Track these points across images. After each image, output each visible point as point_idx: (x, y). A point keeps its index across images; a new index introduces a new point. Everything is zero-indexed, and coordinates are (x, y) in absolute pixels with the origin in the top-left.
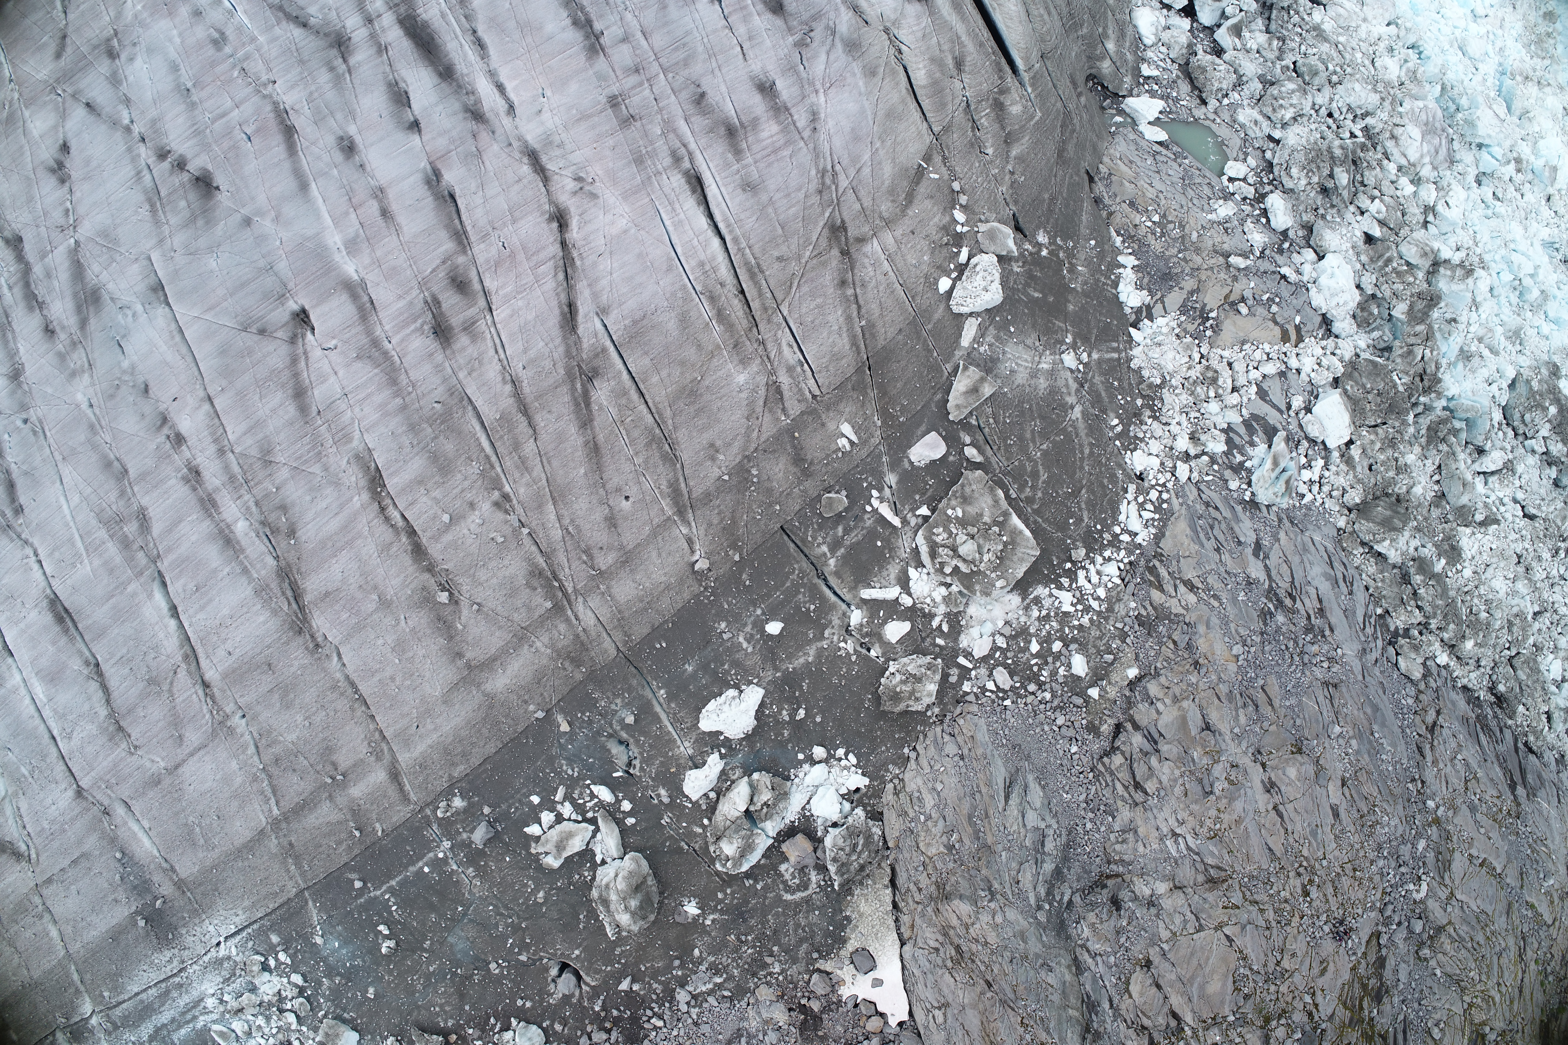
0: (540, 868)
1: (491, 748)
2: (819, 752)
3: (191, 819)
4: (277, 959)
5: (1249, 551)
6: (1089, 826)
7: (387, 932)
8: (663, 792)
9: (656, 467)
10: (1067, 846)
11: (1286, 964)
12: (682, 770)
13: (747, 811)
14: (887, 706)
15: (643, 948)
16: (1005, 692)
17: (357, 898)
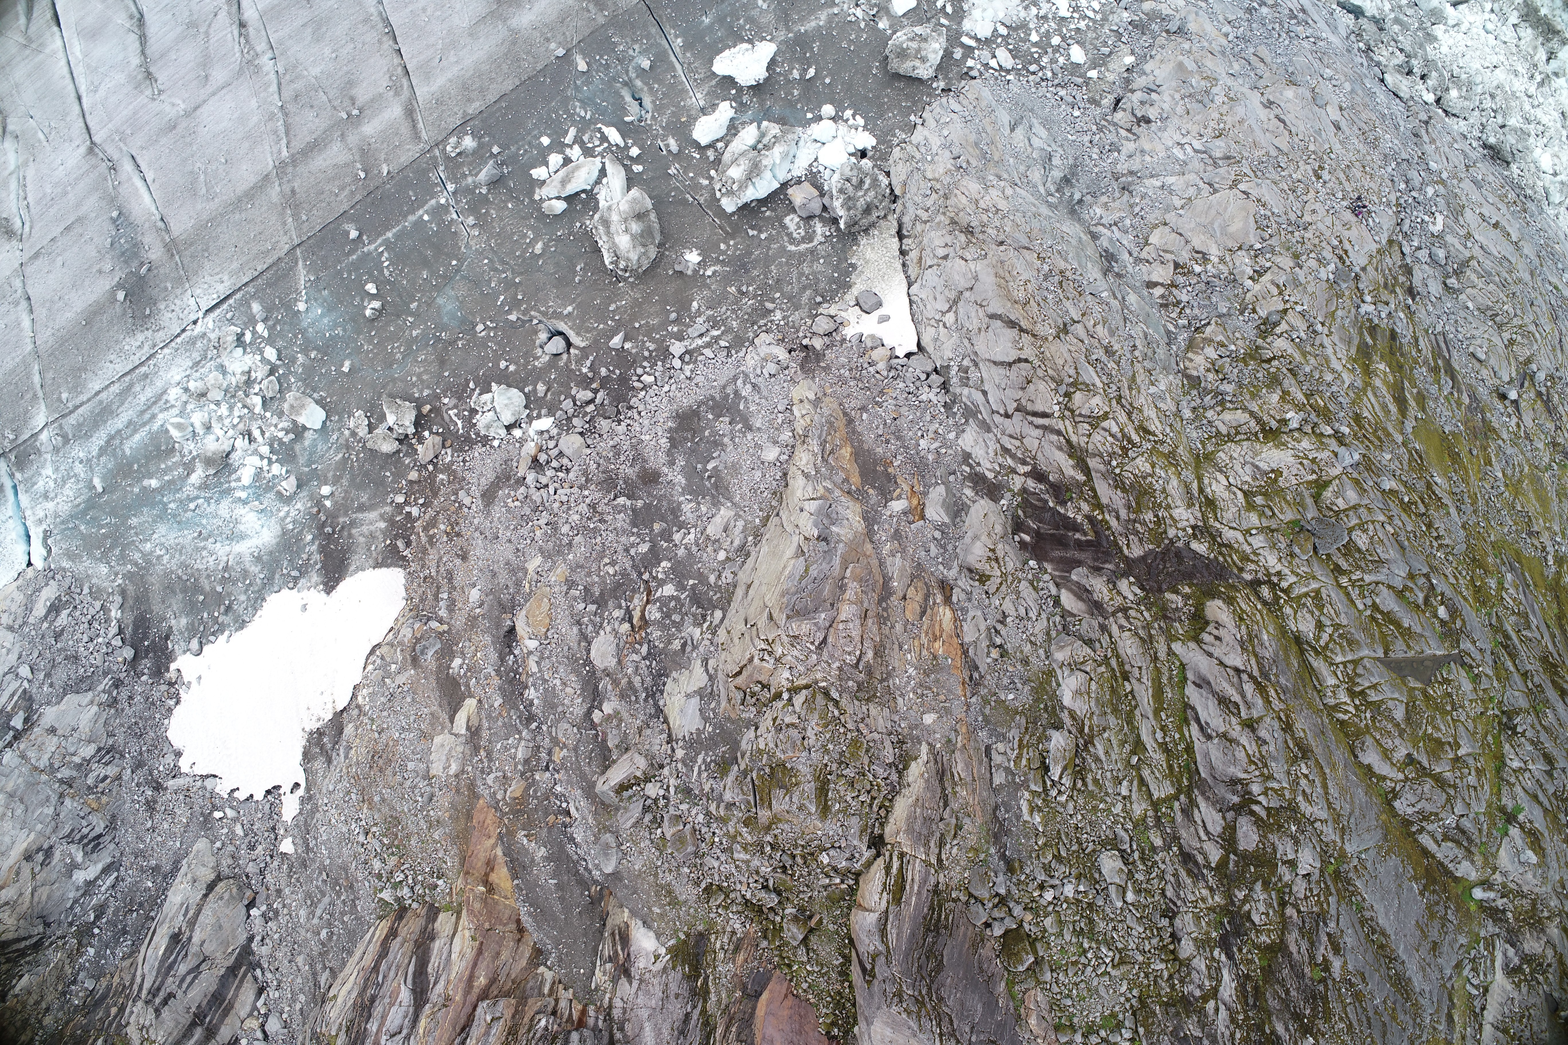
0: (542, 216)
1: (508, 85)
2: (828, 110)
3: (199, 165)
4: (254, 332)
6: (1095, 156)
7: (374, 291)
8: (672, 142)
11: (1307, 218)
12: (692, 120)
13: (756, 148)
14: (895, 65)
15: (640, 305)
16: (1008, 72)
17: (350, 253)
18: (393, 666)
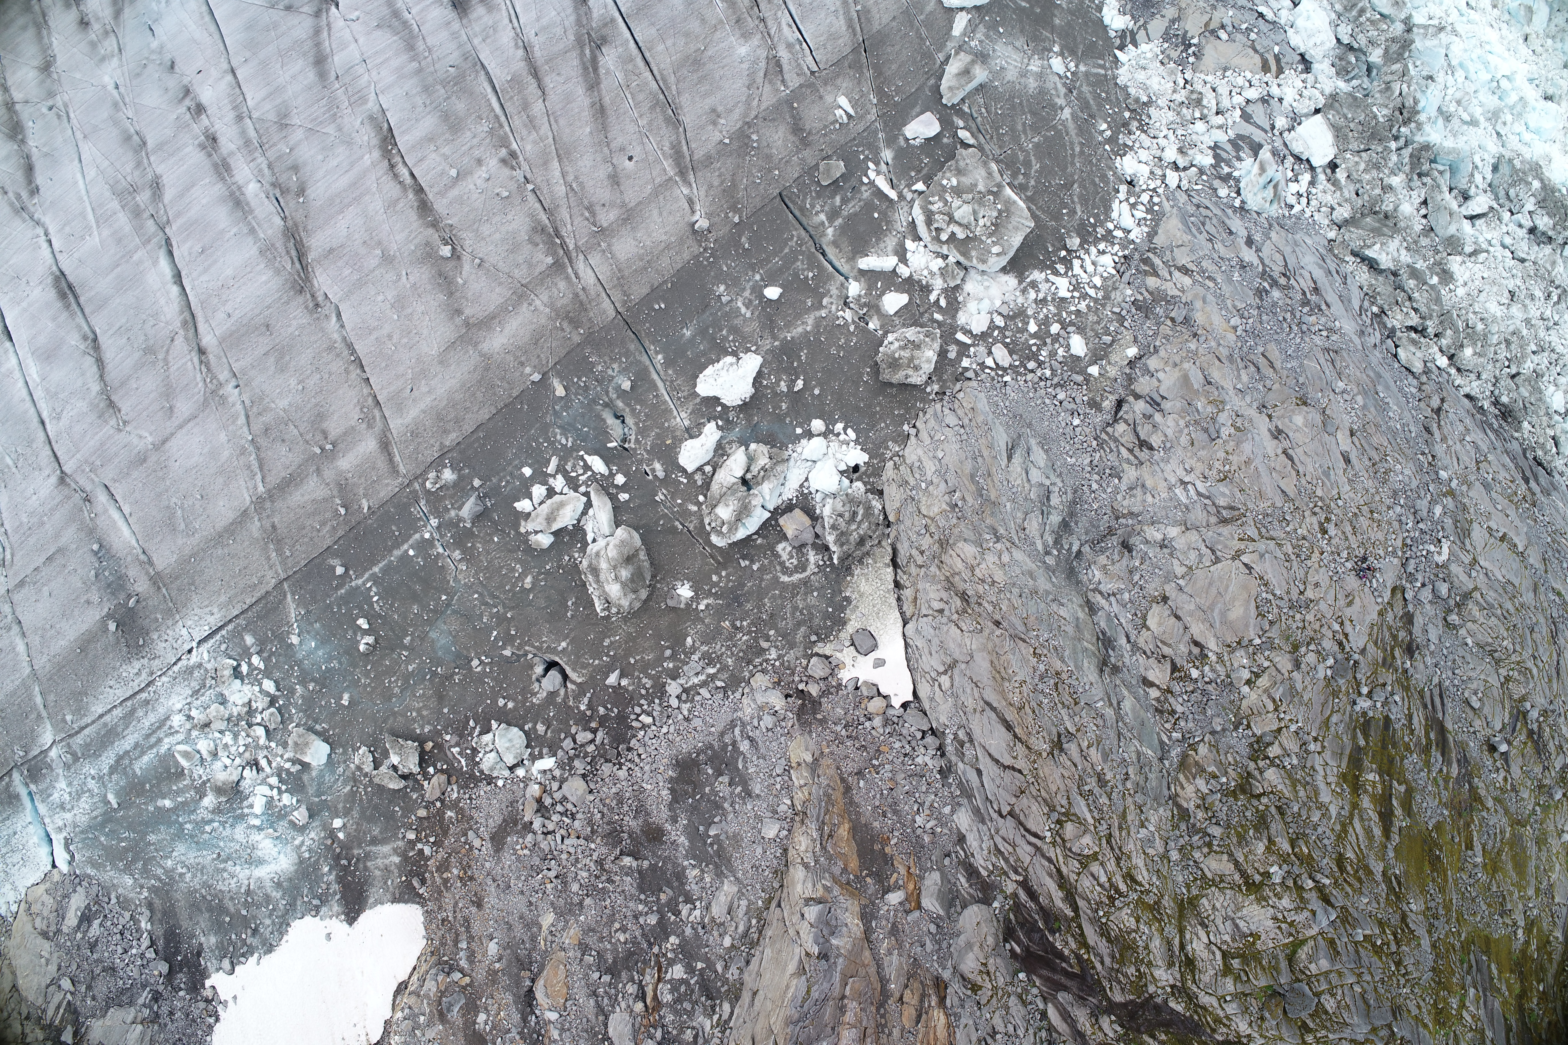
0: (529, 550)
1: (485, 414)
2: (817, 425)
3: (174, 500)
4: (250, 664)
5: (1241, 242)
6: (1095, 486)
7: (366, 626)
8: (658, 466)
9: (659, 129)
10: (1074, 502)
11: (1309, 594)
12: (678, 442)
13: (744, 481)
14: (886, 375)
15: (634, 639)
16: (1004, 370)
17: (338, 588)
18: (422, 1018)
